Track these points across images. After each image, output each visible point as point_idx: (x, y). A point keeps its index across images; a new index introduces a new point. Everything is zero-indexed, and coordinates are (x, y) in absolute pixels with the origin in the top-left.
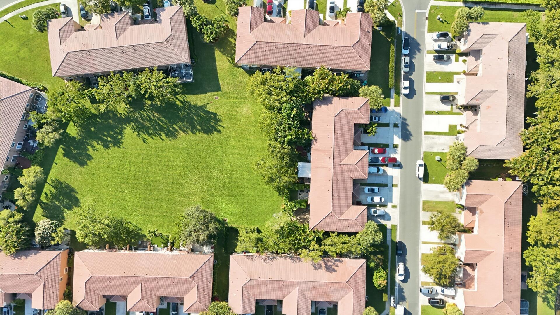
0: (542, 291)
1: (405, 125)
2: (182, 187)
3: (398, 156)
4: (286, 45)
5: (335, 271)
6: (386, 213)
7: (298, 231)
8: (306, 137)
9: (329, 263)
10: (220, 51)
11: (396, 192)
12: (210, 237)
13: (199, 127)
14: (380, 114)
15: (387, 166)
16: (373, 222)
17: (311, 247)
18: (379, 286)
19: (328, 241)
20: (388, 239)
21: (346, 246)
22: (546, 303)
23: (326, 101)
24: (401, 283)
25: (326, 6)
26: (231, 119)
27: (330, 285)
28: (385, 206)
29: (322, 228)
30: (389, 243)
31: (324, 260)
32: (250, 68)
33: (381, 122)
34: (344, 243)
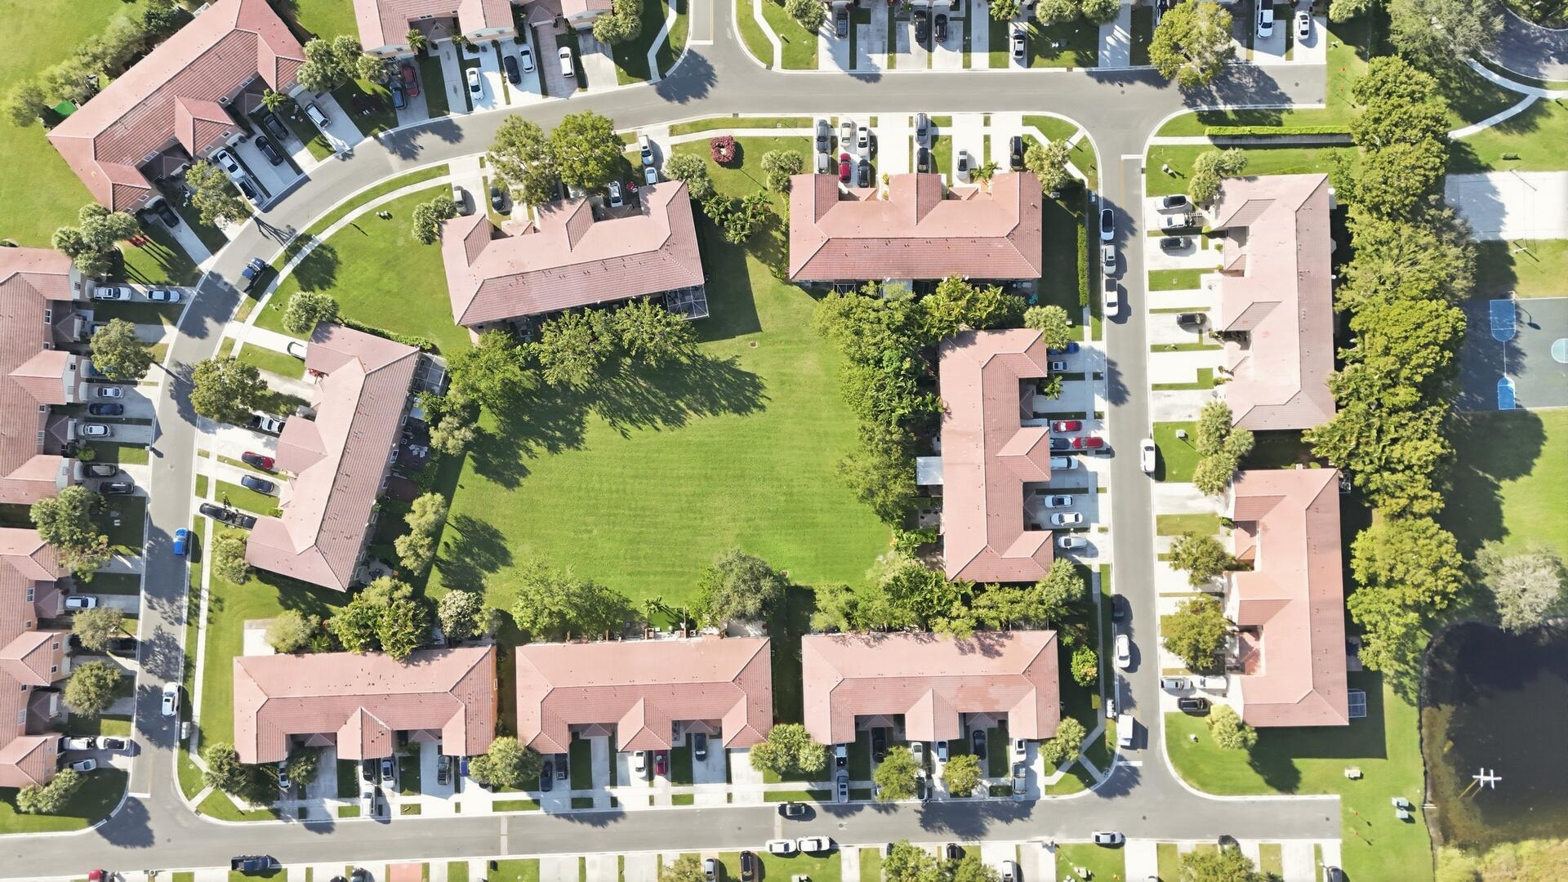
0: (1391, 673)
1: (1113, 373)
2: (699, 516)
3: (1104, 434)
4: (884, 241)
5: (1000, 655)
6: (1089, 544)
7: (926, 585)
8: (931, 408)
9: (988, 641)
10: (756, 257)
11: (1105, 503)
12: (765, 604)
13: (723, 402)
14: (1066, 357)
15: (1085, 453)
16: (1065, 561)
17: (954, 613)
18: (1083, 679)
19: (983, 600)
20: (1095, 591)
21: (1018, 608)
22: (1400, 695)
23: (964, 340)
24: (1125, 675)
25: (950, 159)
26: (782, 383)
27: (992, 680)
28: (1085, 529)
29: (973, 576)
30: (1097, 600)
31: (977, 637)
32: (814, 284)
33: (1068, 371)
34: (1012, 603)
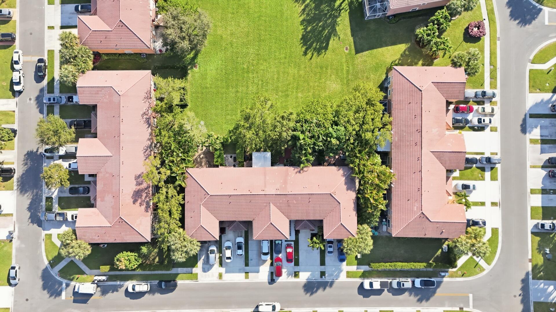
1: (324, 285)
2: (235, 12)
3: (284, 278)
4: (419, 128)
5: (134, 202)
6: (212, 266)
7: (183, 153)
8: (303, 158)
9: (144, 195)
10: (405, 51)
11: (238, 278)
13: (309, 28)
14: (336, 253)
15: (272, 264)
16: (198, 248)
17: (163, 170)
18: (118, 260)
19: (172, 191)
20: (180, 270)
21: (166, 215)
23: (350, 182)
24: (124, 289)
25: (469, 179)
26: (321, 68)
27: (116, 197)
28: (221, 264)
29: (188, 186)
30: (174, 271)
31: (148, 187)
32: (387, 88)
33: (327, 254)
34: (170, 212)
